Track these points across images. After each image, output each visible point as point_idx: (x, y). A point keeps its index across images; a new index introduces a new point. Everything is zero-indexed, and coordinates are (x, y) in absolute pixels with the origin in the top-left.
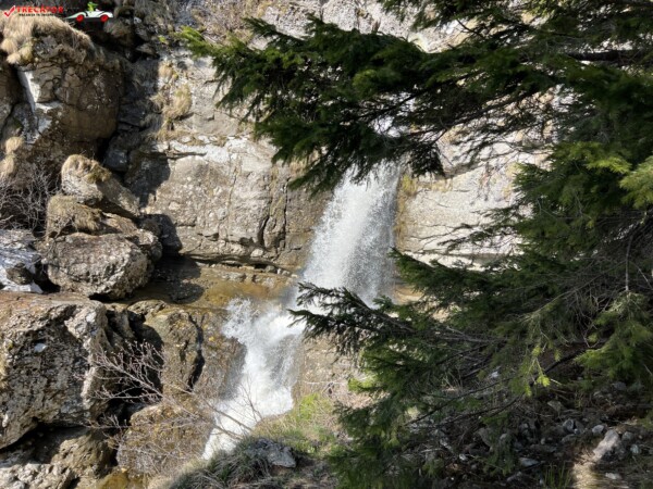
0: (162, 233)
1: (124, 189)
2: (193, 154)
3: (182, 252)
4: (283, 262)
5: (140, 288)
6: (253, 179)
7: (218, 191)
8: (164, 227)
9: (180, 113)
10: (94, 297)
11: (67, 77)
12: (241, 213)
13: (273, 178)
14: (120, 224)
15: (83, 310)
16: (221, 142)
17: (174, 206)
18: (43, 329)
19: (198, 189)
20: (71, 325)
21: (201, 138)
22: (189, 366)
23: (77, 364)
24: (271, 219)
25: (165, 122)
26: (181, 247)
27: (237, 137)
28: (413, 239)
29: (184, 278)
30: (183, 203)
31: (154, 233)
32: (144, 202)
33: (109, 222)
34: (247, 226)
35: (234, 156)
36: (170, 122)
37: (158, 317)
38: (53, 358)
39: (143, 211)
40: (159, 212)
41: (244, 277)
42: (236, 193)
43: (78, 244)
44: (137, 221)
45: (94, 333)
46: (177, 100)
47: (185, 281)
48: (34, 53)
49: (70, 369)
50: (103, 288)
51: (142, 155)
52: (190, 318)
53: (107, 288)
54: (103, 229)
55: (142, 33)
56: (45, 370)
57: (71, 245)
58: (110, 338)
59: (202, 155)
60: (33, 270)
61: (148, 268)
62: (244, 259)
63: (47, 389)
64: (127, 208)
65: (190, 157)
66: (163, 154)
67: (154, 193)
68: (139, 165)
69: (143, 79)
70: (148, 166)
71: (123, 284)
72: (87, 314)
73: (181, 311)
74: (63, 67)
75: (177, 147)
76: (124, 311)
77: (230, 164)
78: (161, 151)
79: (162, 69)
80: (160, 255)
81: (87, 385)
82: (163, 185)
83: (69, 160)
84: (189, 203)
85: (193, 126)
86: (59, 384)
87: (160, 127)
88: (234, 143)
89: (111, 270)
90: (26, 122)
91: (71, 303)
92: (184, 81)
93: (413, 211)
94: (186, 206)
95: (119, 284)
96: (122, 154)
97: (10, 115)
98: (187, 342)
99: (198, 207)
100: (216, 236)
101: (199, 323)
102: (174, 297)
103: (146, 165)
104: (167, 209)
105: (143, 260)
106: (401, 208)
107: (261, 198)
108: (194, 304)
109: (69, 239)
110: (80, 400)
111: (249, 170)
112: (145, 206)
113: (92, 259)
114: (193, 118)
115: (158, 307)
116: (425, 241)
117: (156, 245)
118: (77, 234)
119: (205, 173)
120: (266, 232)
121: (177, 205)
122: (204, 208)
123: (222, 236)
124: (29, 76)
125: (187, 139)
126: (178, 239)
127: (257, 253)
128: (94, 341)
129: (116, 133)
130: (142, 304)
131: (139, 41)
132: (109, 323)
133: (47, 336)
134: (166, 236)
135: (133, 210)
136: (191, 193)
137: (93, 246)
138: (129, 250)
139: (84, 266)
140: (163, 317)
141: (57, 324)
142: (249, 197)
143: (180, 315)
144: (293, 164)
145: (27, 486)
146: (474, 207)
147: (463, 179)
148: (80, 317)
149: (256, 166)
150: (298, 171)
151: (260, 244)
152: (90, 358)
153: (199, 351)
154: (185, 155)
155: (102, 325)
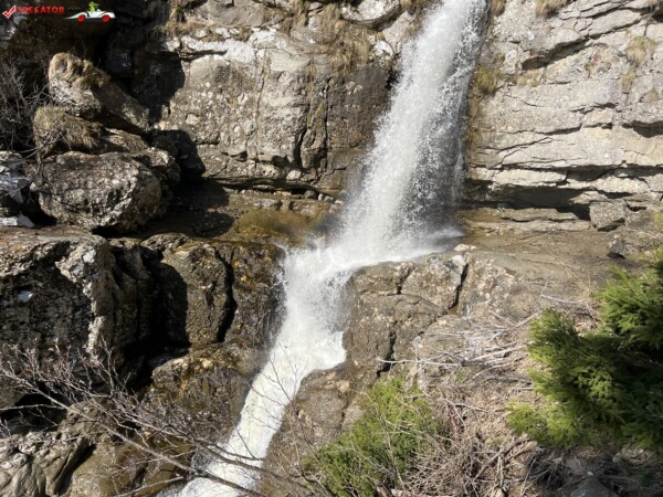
0: (180, 153)
1: (129, 98)
2: (211, 52)
3: (205, 175)
4: (325, 186)
5: (157, 218)
6: (286, 81)
7: (243, 99)
8: (181, 144)
10: (97, 231)
12: (272, 126)
13: (309, 78)
14: (126, 141)
15: (80, 249)
16: (243, 37)
17: (192, 120)
18: (25, 273)
19: (219, 97)
20: (64, 267)
21: (218, 31)
22: (219, 312)
23: (78, 314)
24: (309, 132)
25: (173, 12)
26: (204, 170)
27: (263, 28)
28: (488, 151)
29: (210, 207)
30: (202, 115)
31: (170, 152)
32: (156, 116)
33: (112, 140)
34: (280, 142)
35: (261, 53)
36: (180, 12)
37: (178, 256)
38: (44, 308)
39: (156, 127)
40: (175, 128)
41: (279, 205)
42: (264, 99)
43: (72, 165)
44: (150, 138)
45: (95, 276)
47: (211, 210)
49: (69, 321)
50: (107, 219)
51: (150, 56)
53: (112, 220)
54: (102, 145)
56: (37, 323)
57: (63, 166)
58: (119, 280)
59: (222, 53)
60: (20, 199)
61: (164, 194)
62: (279, 183)
63: (42, 346)
64: (134, 121)
65: (207, 57)
66: (175, 54)
67: (168, 105)
68: (146, 69)
70: (157, 70)
71: (133, 215)
72: (84, 253)
73: (206, 246)
75: (191, 44)
76: (135, 247)
77: (256, 63)
78: (171, 49)
80: (179, 180)
81: (92, 338)
82: (178, 94)
83: (54, 61)
84: (210, 115)
85: (208, 17)
87: (167, 19)
88: (260, 36)
89: (115, 196)
91: (62, 239)
93: (490, 114)
94: (206, 119)
95: (127, 214)
96: (125, 55)
98: (215, 284)
99: (220, 121)
100: (244, 155)
101: (228, 259)
102: (198, 229)
103: (155, 70)
104: (184, 123)
105: (155, 184)
106: (474, 112)
107: (296, 105)
108: (222, 238)
109: (60, 159)
110: (86, 356)
111: (281, 70)
112: (158, 121)
113: (90, 184)
114: (207, 5)
115: (177, 241)
116: (504, 153)
117: (171, 166)
118: (71, 153)
119: (227, 77)
120: (304, 149)
121: (195, 118)
122: (228, 121)
123: (251, 154)
125: (202, 33)
126: (199, 160)
127: (293, 175)
128: (95, 288)
130: (158, 239)
132: (113, 263)
133: (33, 282)
134: (185, 157)
135: (141, 124)
136: (211, 102)
137: (91, 167)
138: (136, 172)
139: (80, 193)
140: (183, 253)
141: (44, 266)
142: (280, 103)
143: (204, 251)
144: (335, 59)
145: (30, 458)
146: (576, 104)
147: (561, 66)
148: (75, 255)
149: (288, 63)
150: (341, 68)
151: (297, 164)
152: (93, 307)
153: (230, 293)
154: (202, 53)
155: (106, 265)
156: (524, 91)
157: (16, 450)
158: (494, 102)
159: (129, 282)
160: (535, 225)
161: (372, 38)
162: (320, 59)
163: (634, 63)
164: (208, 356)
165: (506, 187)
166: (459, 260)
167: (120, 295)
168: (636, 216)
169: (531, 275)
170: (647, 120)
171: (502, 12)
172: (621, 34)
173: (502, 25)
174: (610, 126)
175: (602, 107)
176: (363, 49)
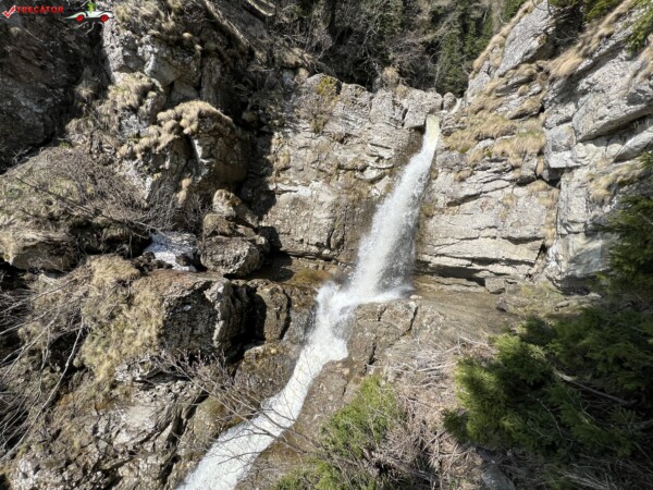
1: (249, 211)
2: (290, 191)
4: (342, 258)
5: (256, 271)
6: (325, 206)
7: (304, 213)
8: (272, 234)
9: (283, 166)
10: (226, 276)
11: (219, 144)
13: (337, 205)
14: (245, 231)
15: (216, 285)
16: (306, 184)
17: (278, 222)
18: (189, 296)
19: (292, 212)
20: (208, 294)
21: (295, 181)
22: (283, 323)
23: (211, 319)
24: (335, 231)
25: (274, 173)
27: (316, 181)
28: (429, 246)
30: (283, 220)
31: (266, 238)
32: (261, 219)
33: (239, 230)
34: (320, 235)
35: (315, 192)
36: (278, 172)
37: (264, 290)
38: (195, 314)
39: (260, 224)
40: (269, 225)
42: (314, 214)
43: (219, 242)
44: (256, 230)
45: (222, 299)
46: (282, 159)
48: (199, 127)
49: (206, 322)
50: (232, 270)
51: (261, 192)
52: (284, 292)
53: (234, 271)
54: (234, 234)
55: (263, 119)
56: (191, 322)
57: (214, 243)
58: (234, 302)
60: (192, 258)
61: (261, 258)
62: (319, 256)
63: (192, 334)
64: (250, 222)
65: (288, 193)
66: (273, 191)
67: (267, 214)
68: (259, 197)
69: (263, 147)
71: (244, 268)
72: (218, 288)
73: (278, 286)
74: (216, 137)
75: (282, 187)
76: (244, 285)
77: (312, 197)
79: (274, 141)
80: (269, 251)
81: (216, 333)
82: (273, 209)
83: (218, 192)
84: (287, 220)
85: (291, 175)
86: (199, 331)
87: (271, 175)
88: (314, 184)
89: (237, 259)
90: (194, 170)
91: (209, 279)
92: (286, 147)
93: (430, 228)
95: (242, 268)
96: (250, 191)
97: (186, 166)
98: (281, 307)
99: (292, 223)
100: (302, 241)
101: (289, 294)
102: (276, 277)
103: (264, 198)
104: (274, 224)
105: (257, 253)
108: (287, 282)
109: (213, 239)
110: (212, 342)
112: (261, 222)
113: (226, 252)
114: (291, 170)
115: (264, 283)
117: (266, 244)
118: (219, 237)
119: (297, 203)
120: (332, 239)
121: (280, 221)
122: (296, 223)
123: (306, 240)
124: (196, 142)
127: (326, 252)
128: (221, 305)
129: (246, 179)
130: (256, 281)
131: (262, 124)
132: (232, 293)
133: (192, 301)
134: (273, 240)
135: (254, 224)
137: (227, 244)
138: (248, 247)
139: (220, 256)
140: (267, 290)
141: (198, 293)
142: (322, 217)
143: (277, 290)
144: (350, 197)
145: (176, 396)
146: (476, 226)
147: (468, 206)
148: (214, 288)
149: (328, 198)
150: (353, 201)
151: (328, 246)
152: (219, 315)
153: (288, 313)
154: (286, 192)
155: (228, 294)
156: (448, 217)
157: (170, 391)
158: (432, 221)
159: (238, 303)
160: (454, 287)
161: (370, 187)
162: (343, 196)
163: (507, 207)
164: (274, 347)
165: (439, 266)
166: (413, 304)
167: (233, 310)
168: (511, 287)
169: (453, 317)
170: (516, 236)
171: (436, 178)
172: (499, 192)
173: (436, 184)
174: (495, 238)
175: (490, 228)
176: (365, 192)
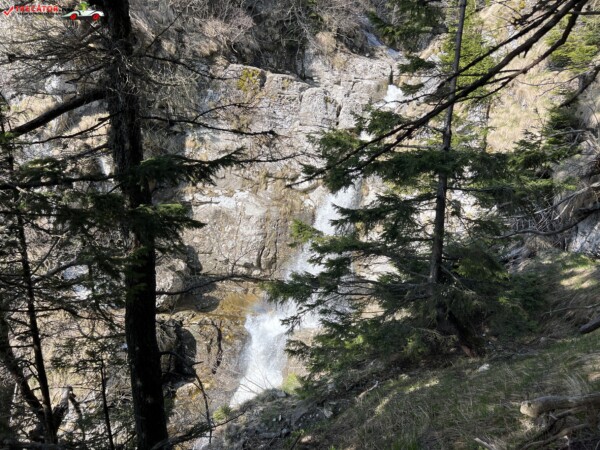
0: (189, 260)
2: (210, 202)
3: (202, 272)
7: (228, 229)
12: (245, 245)
13: (267, 219)
16: (230, 194)
17: (196, 240)
24: (266, 248)
26: (201, 269)
29: (205, 291)
30: (203, 237)
35: (240, 204)
41: (247, 290)
42: (241, 230)
47: (206, 295)
59: (217, 203)
65: (208, 205)
66: (189, 203)
73: (206, 318)
75: (199, 197)
76: (170, 319)
77: (237, 209)
78: (187, 200)
79: (188, 142)
88: (239, 195)
94: (205, 240)
98: (212, 340)
99: (213, 241)
100: (227, 261)
101: (218, 326)
102: (200, 307)
104: (192, 242)
107: (259, 234)
108: (214, 312)
111: (250, 214)
115: (191, 316)
119: (219, 216)
120: (263, 259)
121: (199, 239)
122: (218, 241)
123: (231, 261)
125: (206, 192)
126: (199, 263)
130: (181, 314)
136: (209, 230)
140: (195, 322)
142: (250, 232)
143: (206, 323)
144: (282, 209)
149: (255, 211)
150: (285, 214)
151: (259, 267)
153: (220, 346)
161: (302, 197)
162: (273, 209)
176: (297, 203)
